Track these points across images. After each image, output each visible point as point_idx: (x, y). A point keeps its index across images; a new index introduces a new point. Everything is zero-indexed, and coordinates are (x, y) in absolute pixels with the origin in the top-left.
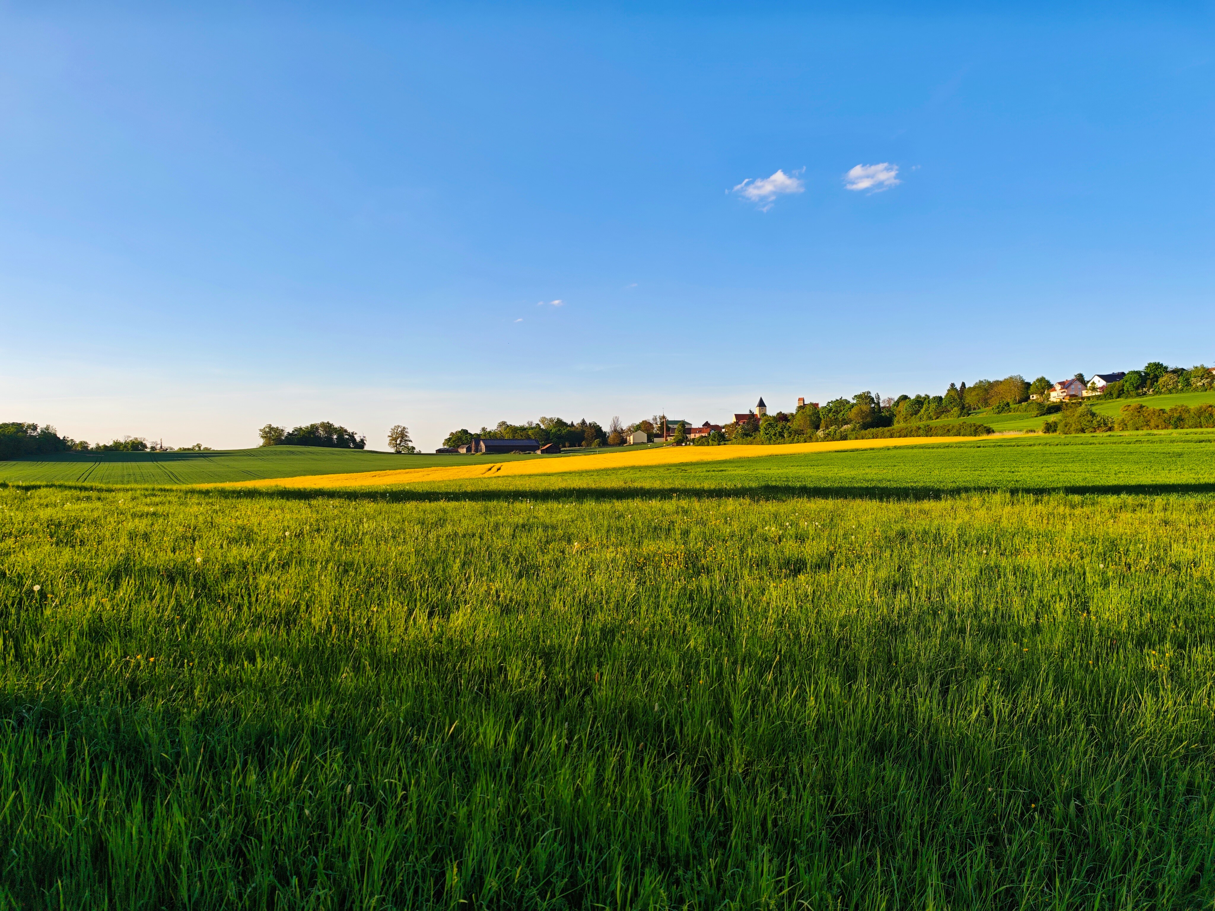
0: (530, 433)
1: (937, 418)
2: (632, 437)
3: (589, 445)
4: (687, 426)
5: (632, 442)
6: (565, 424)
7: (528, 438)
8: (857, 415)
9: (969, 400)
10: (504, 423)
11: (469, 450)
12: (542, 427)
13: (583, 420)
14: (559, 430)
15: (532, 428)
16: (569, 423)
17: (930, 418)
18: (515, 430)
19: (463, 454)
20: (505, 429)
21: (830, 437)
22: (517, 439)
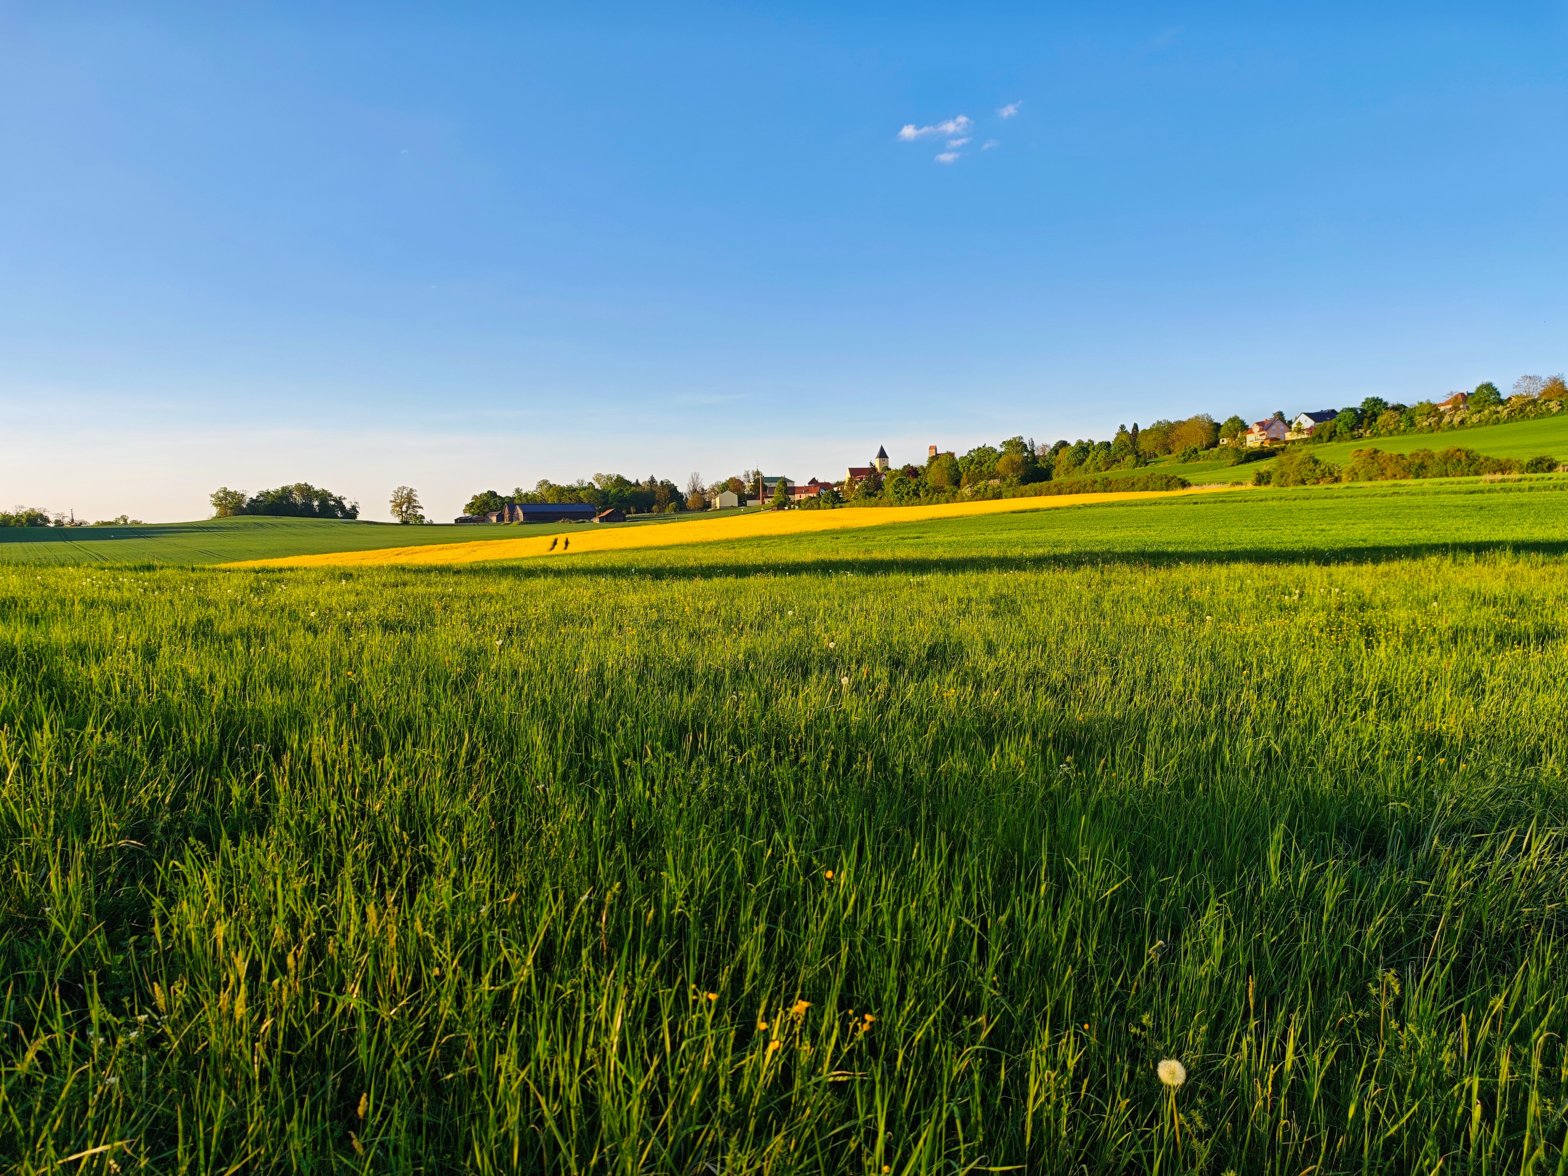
0: (581, 494)
1: (1107, 469)
2: (718, 499)
3: (661, 510)
4: (789, 485)
5: (718, 506)
6: (628, 483)
7: (580, 501)
8: (1006, 466)
9: (1145, 445)
10: (545, 482)
11: (500, 518)
12: (597, 486)
13: (652, 478)
14: (621, 491)
15: (585, 489)
16: (633, 481)
17: (1098, 469)
18: (560, 491)
19: (494, 525)
20: (548, 491)
21: (979, 496)
22: (564, 504)
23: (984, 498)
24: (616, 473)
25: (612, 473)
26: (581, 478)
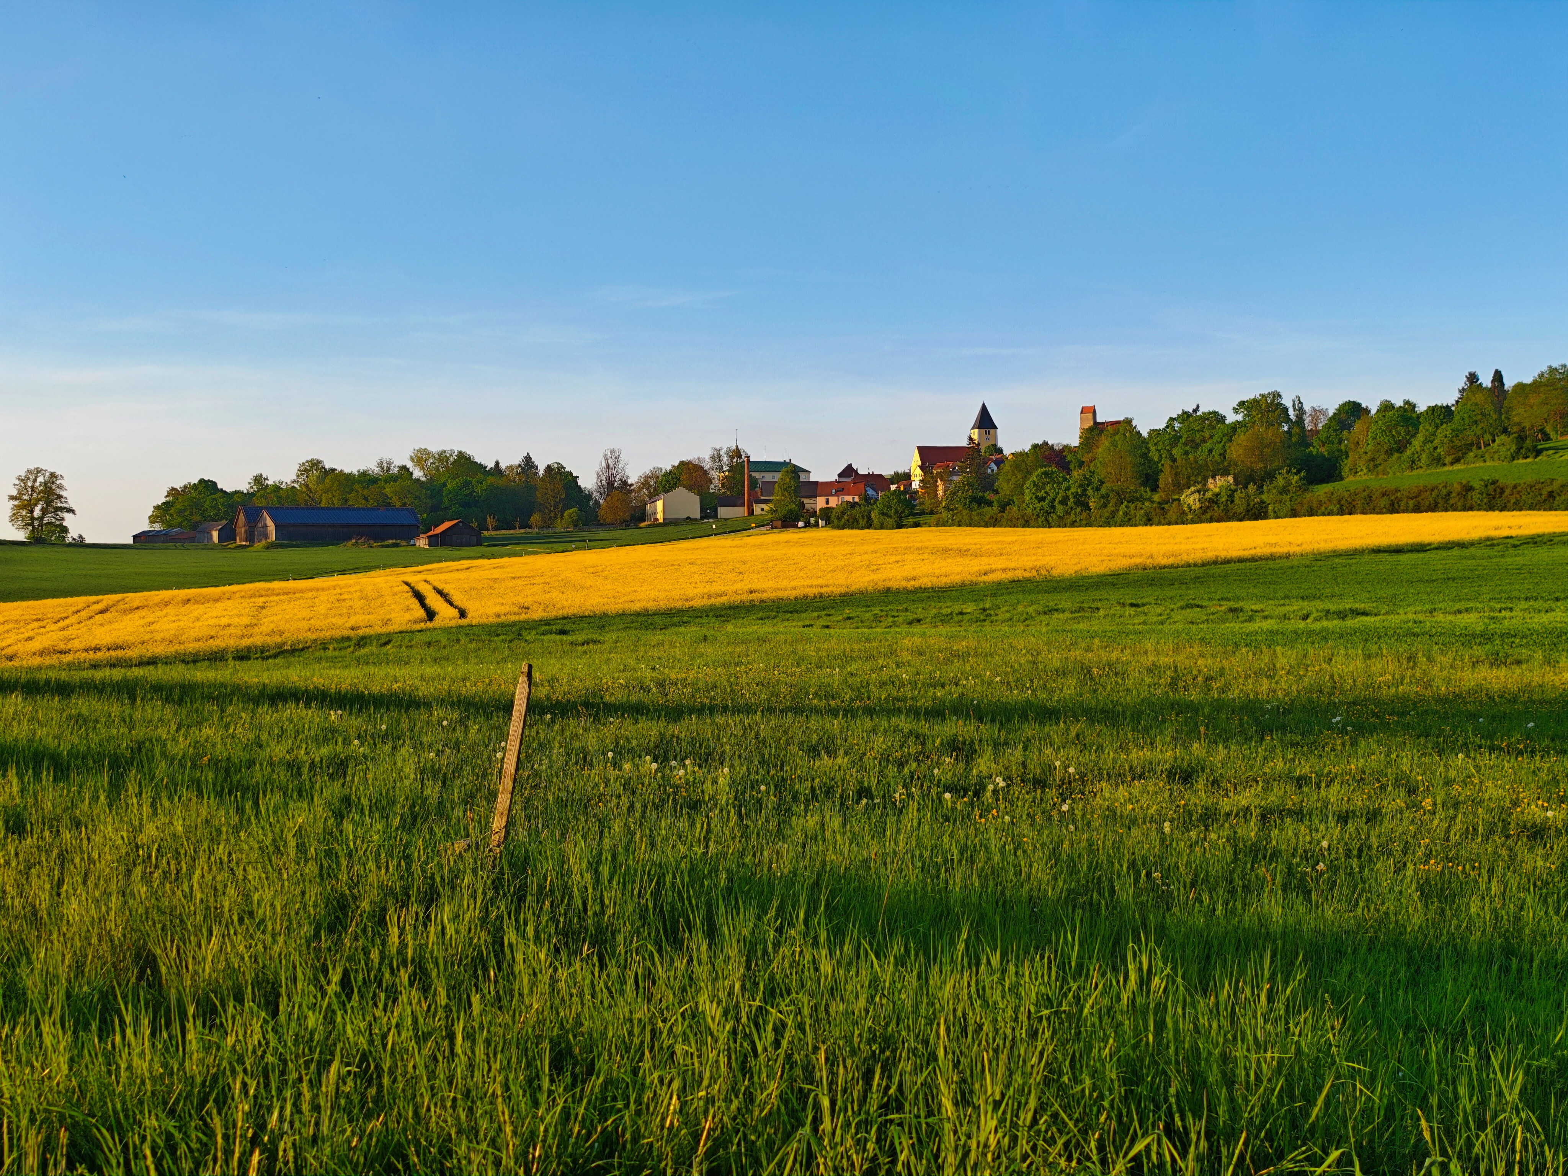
0: (388, 491)
1: (1457, 460)
2: (660, 504)
3: (549, 524)
4: (803, 477)
5: (660, 516)
6: (481, 467)
7: (386, 503)
8: (1245, 451)
10: (315, 464)
11: (228, 535)
12: (417, 473)
13: (528, 458)
14: (467, 484)
15: (394, 478)
16: (490, 465)
17: (1438, 461)
18: (345, 481)
19: (214, 547)
20: (320, 480)
21: (1217, 511)
22: (351, 509)
23: (1228, 516)
24: (457, 449)
25: (447, 448)
26: (386, 457)
